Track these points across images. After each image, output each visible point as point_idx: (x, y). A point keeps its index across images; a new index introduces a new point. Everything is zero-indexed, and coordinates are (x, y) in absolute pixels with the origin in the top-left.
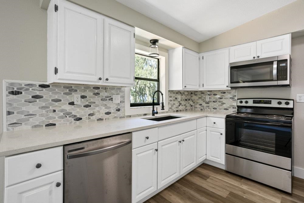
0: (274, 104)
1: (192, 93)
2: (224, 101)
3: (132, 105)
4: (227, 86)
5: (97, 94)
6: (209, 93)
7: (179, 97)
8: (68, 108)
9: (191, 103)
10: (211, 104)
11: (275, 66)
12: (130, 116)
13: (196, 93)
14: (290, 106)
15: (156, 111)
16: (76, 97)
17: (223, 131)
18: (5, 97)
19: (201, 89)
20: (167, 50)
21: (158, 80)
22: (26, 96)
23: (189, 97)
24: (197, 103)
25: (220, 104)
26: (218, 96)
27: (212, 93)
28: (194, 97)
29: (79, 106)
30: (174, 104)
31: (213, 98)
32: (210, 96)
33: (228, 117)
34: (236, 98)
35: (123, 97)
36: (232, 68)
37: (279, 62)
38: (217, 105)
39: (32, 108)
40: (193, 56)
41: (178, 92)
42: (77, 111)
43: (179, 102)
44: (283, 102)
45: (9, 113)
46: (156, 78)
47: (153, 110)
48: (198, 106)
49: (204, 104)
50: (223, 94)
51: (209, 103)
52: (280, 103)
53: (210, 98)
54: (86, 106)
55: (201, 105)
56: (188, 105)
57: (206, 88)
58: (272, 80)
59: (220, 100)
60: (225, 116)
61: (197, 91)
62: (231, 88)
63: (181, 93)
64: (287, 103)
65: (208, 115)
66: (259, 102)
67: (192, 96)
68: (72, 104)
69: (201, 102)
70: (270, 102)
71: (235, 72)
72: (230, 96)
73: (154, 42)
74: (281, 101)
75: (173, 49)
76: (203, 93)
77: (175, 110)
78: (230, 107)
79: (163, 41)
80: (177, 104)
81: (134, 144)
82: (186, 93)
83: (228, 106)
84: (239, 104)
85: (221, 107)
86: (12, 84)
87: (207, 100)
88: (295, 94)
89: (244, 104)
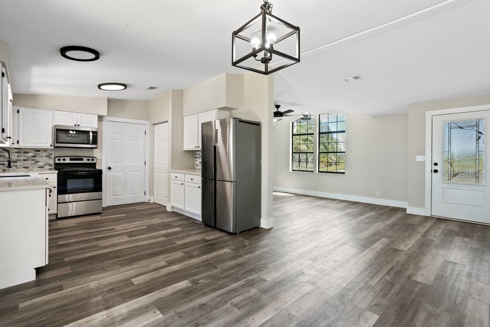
0: (85, 161)
2: (37, 159)
4: (51, 146)
6: (17, 151)
10: (21, 163)
11: (91, 134)
14: (94, 162)
17: (56, 184)
25: (33, 162)
26: (31, 154)
27: (21, 151)
31: (23, 156)
32: (18, 154)
34: (52, 156)
36: (57, 130)
37: (93, 132)
38: (30, 164)
44: (91, 159)
50: (37, 153)
51: (17, 162)
52: (88, 160)
53: (18, 156)
58: (89, 144)
59: (34, 158)
62: (54, 147)
64: (93, 160)
66: (75, 159)
70: (82, 160)
72: (45, 154)
74: (89, 158)
83: (44, 164)
84: (57, 162)
85: (34, 165)
87: (15, 158)
88: (96, 153)
89: (62, 161)
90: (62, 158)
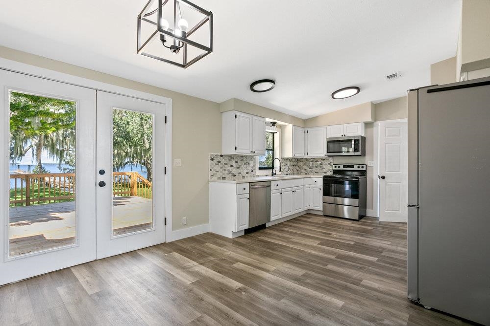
0: (356, 168)
1: (298, 160)
2: (323, 166)
3: (260, 169)
4: (325, 155)
5: (242, 160)
6: (312, 160)
7: (288, 163)
8: (230, 168)
9: (298, 168)
10: (314, 169)
11: (353, 142)
12: (258, 176)
13: (301, 160)
14: (364, 169)
15: (274, 172)
16: (233, 163)
17: (322, 187)
18: (210, 162)
19: (306, 157)
20: (281, 127)
21: (273, 150)
22: (216, 161)
23: (296, 163)
24: (303, 168)
25: (321, 168)
26: (319, 163)
27: (314, 160)
28: (300, 164)
29: (235, 168)
30: (285, 169)
31: (315, 164)
32: (313, 162)
33: (324, 177)
34: (332, 164)
35: (255, 162)
36: (328, 142)
37: (355, 140)
38: (319, 170)
39: (217, 168)
40: (300, 131)
41: (288, 159)
42: (235, 171)
43: (288, 167)
44: (361, 166)
45: (211, 170)
46: (271, 148)
47: (273, 172)
48: (303, 171)
49: (308, 169)
50: (323, 161)
51: (312, 168)
52: (359, 167)
53: (313, 164)
54: (238, 168)
55: (305, 170)
56: (295, 170)
57: (310, 156)
59: (321, 165)
60: (322, 176)
61: (302, 159)
62: (328, 156)
63: (289, 160)
64: (363, 167)
65: (311, 176)
66: (347, 167)
67: (298, 163)
68: (232, 166)
69: (305, 167)
70: (353, 167)
71: (331, 145)
72: (328, 162)
73: (274, 124)
74: (359, 165)
75: (285, 126)
76: (307, 160)
77: (286, 173)
78: (328, 171)
79: (279, 123)
80: (287, 169)
81: (272, 188)
82: (293, 160)
83: (327, 170)
84: (334, 169)
85: (321, 171)
86: (212, 155)
87: (311, 165)
88: (367, 160)
89: (337, 168)
90: (337, 166)
